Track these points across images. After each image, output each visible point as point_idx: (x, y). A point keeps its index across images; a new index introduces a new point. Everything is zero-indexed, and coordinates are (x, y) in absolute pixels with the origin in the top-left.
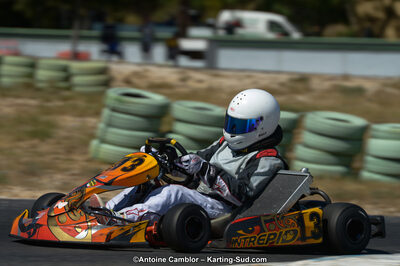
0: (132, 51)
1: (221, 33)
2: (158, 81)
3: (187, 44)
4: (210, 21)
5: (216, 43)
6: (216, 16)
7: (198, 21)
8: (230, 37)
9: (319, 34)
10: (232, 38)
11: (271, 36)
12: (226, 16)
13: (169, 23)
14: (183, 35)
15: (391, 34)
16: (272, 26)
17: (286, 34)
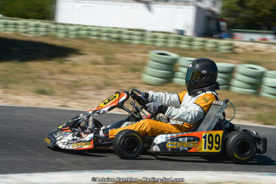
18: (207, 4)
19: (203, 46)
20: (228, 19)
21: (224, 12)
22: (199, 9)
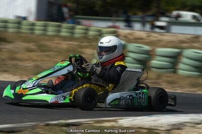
0: (137, 26)
1: (174, 19)
2: (138, 37)
3: (159, 24)
4: (168, 14)
5: (170, 23)
6: (171, 13)
7: (164, 14)
10: (177, 21)
11: (193, 21)
12: (175, 13)
13: (152, 15)
14: (158, 20)
16: (194, 17)
17: (199, 20)
19: (86, 33)
20: (70, 4)
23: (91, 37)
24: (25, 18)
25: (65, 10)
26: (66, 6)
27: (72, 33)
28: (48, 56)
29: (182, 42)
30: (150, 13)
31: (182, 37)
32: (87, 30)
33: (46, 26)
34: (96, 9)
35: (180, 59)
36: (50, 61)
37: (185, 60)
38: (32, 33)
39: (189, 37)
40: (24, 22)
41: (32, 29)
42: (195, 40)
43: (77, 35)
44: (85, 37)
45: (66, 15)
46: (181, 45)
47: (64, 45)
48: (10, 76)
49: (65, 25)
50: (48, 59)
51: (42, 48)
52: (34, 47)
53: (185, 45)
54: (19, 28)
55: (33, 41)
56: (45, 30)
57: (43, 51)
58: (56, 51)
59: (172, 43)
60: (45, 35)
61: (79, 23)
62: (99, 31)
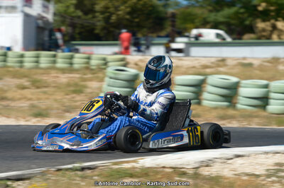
1: (193, 40)
3: (174, 46)
4: (187, 34)
5: (189, 45)
6: (189, 32)
7: (181, 34)
8: (196, 42)
9: (240, 39)
10: (198, 42)
11: (217, 40)
12: (195, 32)
13: (166, 36)
14: (173, 41)
15: (275, 38)
16: (218, 36)
17: (224, 39)
18: (36, 10)
21: (57, 18)
22: (27, 16)
23: (93, 67)
24: (9, 49)
25: (58, 35)
26: (60, 30)
27: (71, 64)
28: (45, 93)
29: (206, 67)
30: (163, 33)
31: (204, 61)
32: (89, 58)
33: (38, 57)
34: (97, 31)
35: (204, 87)
36: (48, 99)
37: (209, 88)
38: (21, 67)
39: (213, 60)
40: (10, 53)
41: (21, 62)
42: (221, 63)
43: (76, 66)
44: (88, 68)
45: (60, 42)
46: (204, 71)
47: (64, 79)
48: (4, 118)
49: (60, 54)
50: (46, 96)
51: (37, 84)
52: (27, 84)
53: (208, 70)
54: (5, 61)
55: (25, 76)
56: (37, 62)
57: (38, 88)
58: (54, 87)
59: (193, 69)
60: (37, 68)
61: (77, 51)
62: (104, 59)
